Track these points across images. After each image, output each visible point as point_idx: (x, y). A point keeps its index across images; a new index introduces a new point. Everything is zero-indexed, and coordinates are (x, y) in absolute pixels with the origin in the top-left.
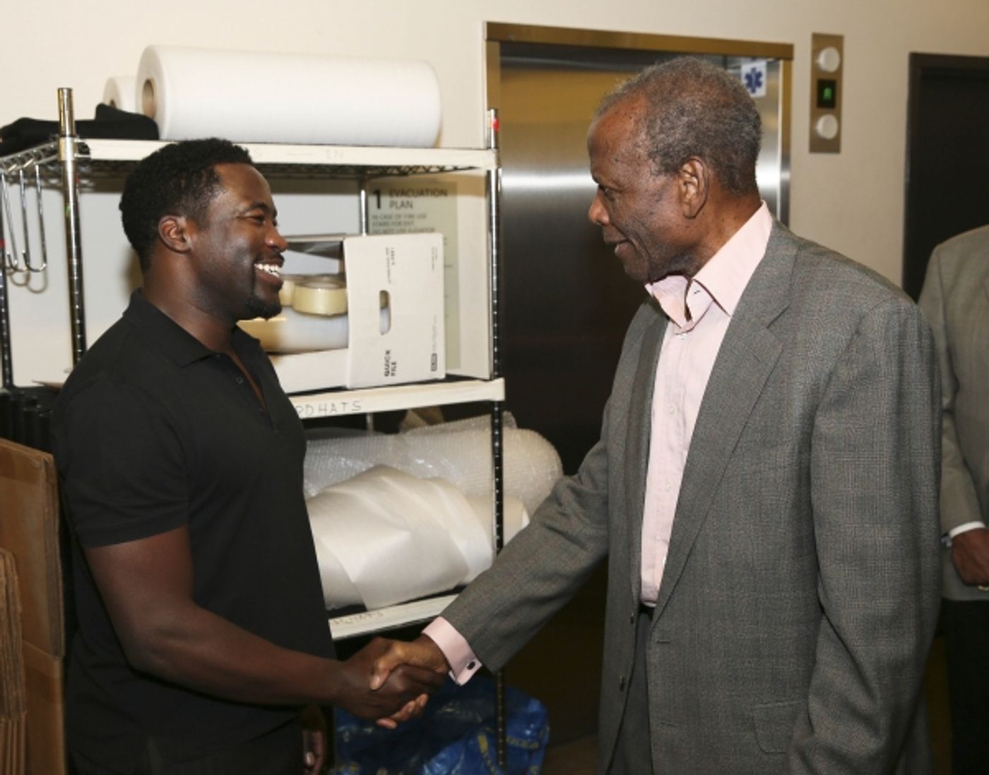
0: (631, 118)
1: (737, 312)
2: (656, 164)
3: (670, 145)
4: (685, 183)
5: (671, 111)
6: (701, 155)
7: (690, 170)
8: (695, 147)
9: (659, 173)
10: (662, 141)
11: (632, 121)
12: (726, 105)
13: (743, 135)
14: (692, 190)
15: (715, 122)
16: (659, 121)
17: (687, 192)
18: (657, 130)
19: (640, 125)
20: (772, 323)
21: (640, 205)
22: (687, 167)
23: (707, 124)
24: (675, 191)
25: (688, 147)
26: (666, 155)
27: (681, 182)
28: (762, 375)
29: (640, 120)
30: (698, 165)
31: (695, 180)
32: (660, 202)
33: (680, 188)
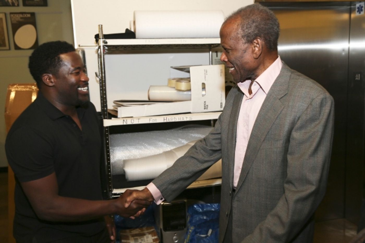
0: (235, 24)
1: (269, 93)
2: (245, 40)
3: (250, 33)
4: (255, 47)
5: (250, 21)
6: (260, 36)
7: (256, 42)
8: (258, 34)
9: (245, 43)
10: (247, 32)
11: (236, 25)
12: (268, 19)
13: (274, 30)
14: (257, 49)
15: (265, 25)
16: (245, 25)
17: (255, 50)
18: (245, 28)
19: (239, 27)
20: (281, 98)
21: (238, 54)
22: (255, 41)
23: (262, 26)
24: (251, 50)
25: (256, 34)
26: (248, 36)
27: (253, 46)
28: (275, 116)
29: (239, 25)
30: (259, 40)
31: (258, 45)
32: (245, 53)
33: (253, 48)
